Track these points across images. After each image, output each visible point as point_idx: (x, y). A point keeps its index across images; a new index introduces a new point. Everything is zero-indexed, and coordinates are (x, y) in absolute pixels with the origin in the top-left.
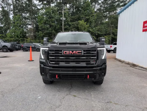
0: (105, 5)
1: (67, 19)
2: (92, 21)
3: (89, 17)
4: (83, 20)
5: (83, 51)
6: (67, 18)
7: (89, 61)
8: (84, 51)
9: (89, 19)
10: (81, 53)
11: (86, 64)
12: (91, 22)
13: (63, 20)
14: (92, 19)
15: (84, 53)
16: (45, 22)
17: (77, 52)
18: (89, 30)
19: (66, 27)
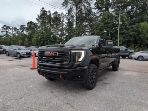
1: (125, 23)
4: (145, 22)
5: (57, 52)
7: (63, 62)
8: (59, 52)
10: (56, 54)
11: (60, 65)
13: (119, 24)
15: (59, 55)
16: (101, 28)
17: (53, 53)
19: (123, 32)
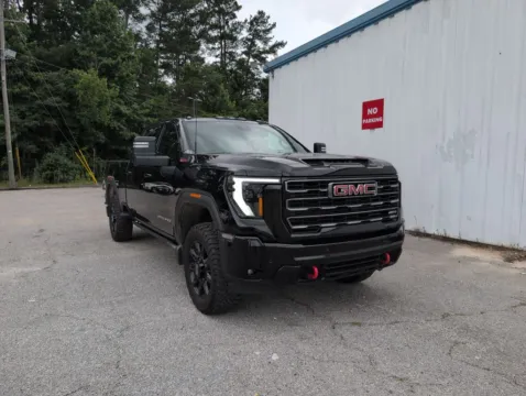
0: (165, 26)
2: (128, 75)
3: (114, 62)
4: (92, 70)
5: (376, 183)
6: (23, 53)
7: (386, 213)
9: (116, 67)
12: (122, 81)
13: (3, 59)
14: (126, 69)
17: (367, 186)
18: (118, 108)
19: (17, 90)
